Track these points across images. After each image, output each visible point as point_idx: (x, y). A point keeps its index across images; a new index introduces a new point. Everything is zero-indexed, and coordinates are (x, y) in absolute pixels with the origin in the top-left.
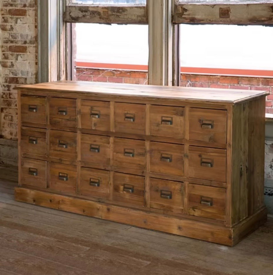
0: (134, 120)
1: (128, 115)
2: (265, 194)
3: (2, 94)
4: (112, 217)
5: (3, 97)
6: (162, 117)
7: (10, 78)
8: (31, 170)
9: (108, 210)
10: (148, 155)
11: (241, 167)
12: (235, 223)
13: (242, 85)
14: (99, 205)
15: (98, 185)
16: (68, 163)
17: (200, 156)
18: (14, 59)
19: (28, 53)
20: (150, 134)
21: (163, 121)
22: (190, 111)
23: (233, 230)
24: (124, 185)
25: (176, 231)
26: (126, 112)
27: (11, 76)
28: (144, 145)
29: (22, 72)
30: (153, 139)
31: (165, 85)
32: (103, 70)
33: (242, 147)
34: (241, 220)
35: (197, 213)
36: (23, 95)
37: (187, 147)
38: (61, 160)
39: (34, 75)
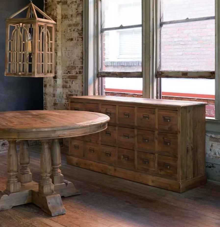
0: (129, 117)
1: (126, 114)
2: (207, 167)
3: (64, 104)
4: (117, 174)
5: (65, 106)
6: (143, 115)
7: (69, 94)
8: (76, 146)
9: (115, 170)
10: (136, 138)
11: (188, 146)
12: (183, 179)
13: (210, 105)
14: (110, 167)
15: (110, 155)
16: (94, 142)
17: (163, 138)
18: (71, 83)
19: (78, 80)
20: (137, 125)
21: (144, 117)
22: (158, 111)
23: (181, 183)
24: (124, 155)
25: (150, 184)
26: (124, 112)
27: (69, 93)
28: (134, 132)
29: (75, 91)
30: (139, 128)
31: (152, 98)
32: (127, 94)
33: (189, 134)
34: (188, 179)
35: (162, 173)
36: (72, 102)
37: (156, 132)
38: (91, 140)
39: (81, 92)
